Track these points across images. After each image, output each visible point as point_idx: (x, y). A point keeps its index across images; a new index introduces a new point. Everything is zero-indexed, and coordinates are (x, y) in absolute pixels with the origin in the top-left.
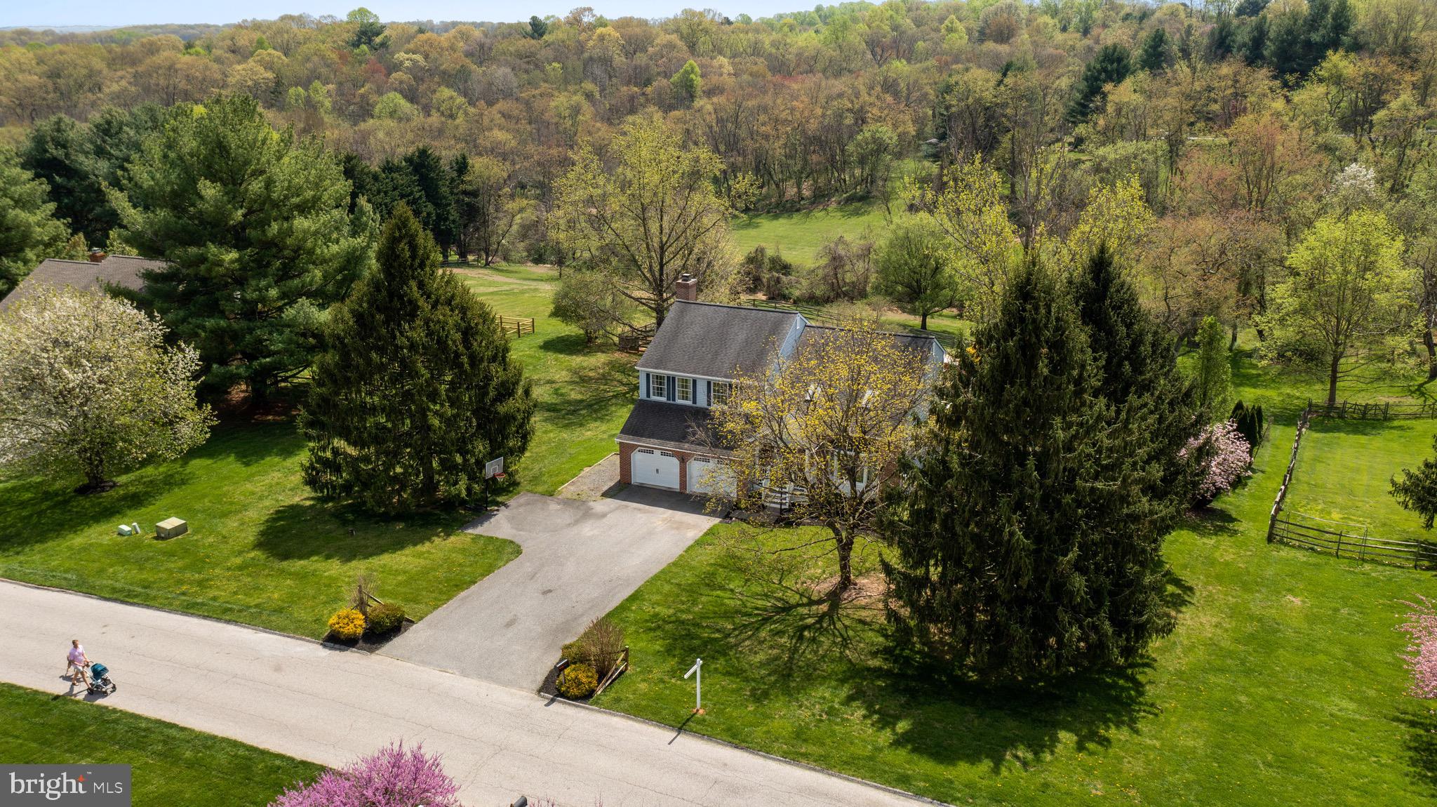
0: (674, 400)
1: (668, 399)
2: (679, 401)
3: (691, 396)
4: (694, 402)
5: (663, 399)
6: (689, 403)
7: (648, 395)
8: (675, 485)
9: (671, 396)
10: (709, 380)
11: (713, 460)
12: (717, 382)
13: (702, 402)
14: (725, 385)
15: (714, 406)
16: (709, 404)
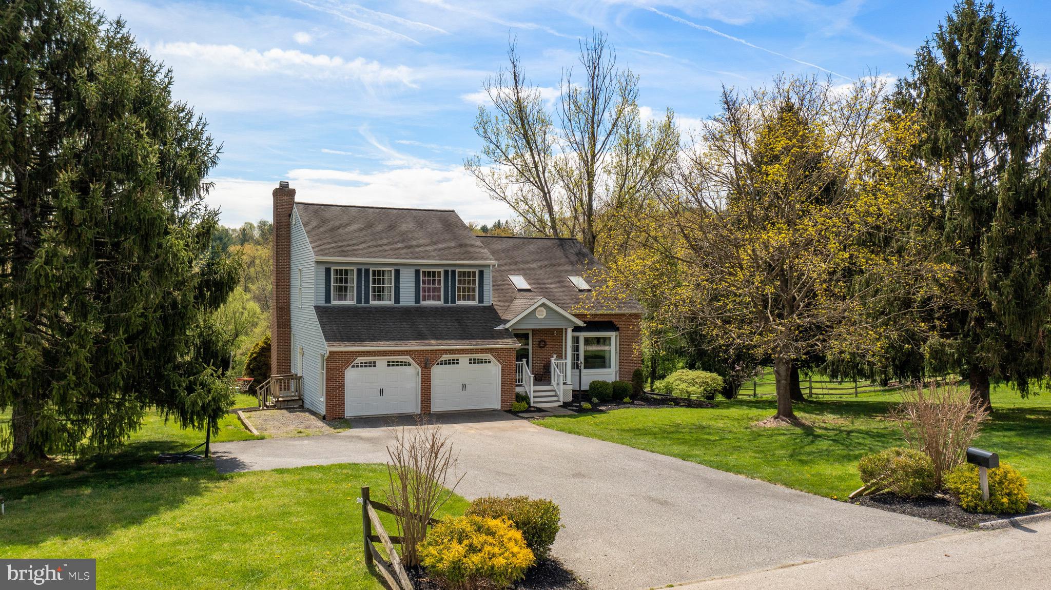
0: (367, 301)
1: (359, 301)
2: (374, 303)
3: (390, 293)
4: (397, 300)
5: (350, 303)
6: (389, 303)
7: (328, 300)
8: (414, 408)
9: (363, 296)
10: (418, 268)
11: (464, 360)
12: (427, 270)
13: (407, 299)
14: (439, 273)
15: (423, 303)
16: (417, 301)
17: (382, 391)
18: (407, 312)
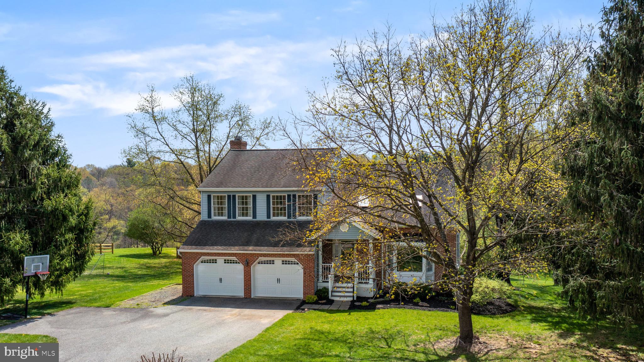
0: (235, 217)
1: (229, 217)
2: (239, 218)
3: (251, 212)
4: (254, 216)
5: (225, 218)
6: (250, 218)
7: (209, 216)
8: (241, 293)
9: (232, 214)
10: (268, 194)
11: (278, 261)
12: (276, 194)
13: (262, 216)
14: (284, 196)
15: (273, 218)
16: (269, 216)
17: (221, 280)
18: (255, 226)
